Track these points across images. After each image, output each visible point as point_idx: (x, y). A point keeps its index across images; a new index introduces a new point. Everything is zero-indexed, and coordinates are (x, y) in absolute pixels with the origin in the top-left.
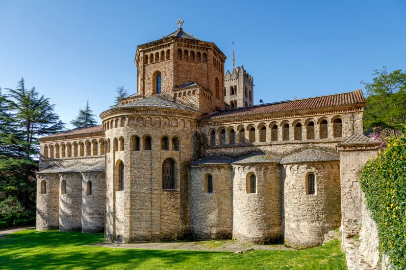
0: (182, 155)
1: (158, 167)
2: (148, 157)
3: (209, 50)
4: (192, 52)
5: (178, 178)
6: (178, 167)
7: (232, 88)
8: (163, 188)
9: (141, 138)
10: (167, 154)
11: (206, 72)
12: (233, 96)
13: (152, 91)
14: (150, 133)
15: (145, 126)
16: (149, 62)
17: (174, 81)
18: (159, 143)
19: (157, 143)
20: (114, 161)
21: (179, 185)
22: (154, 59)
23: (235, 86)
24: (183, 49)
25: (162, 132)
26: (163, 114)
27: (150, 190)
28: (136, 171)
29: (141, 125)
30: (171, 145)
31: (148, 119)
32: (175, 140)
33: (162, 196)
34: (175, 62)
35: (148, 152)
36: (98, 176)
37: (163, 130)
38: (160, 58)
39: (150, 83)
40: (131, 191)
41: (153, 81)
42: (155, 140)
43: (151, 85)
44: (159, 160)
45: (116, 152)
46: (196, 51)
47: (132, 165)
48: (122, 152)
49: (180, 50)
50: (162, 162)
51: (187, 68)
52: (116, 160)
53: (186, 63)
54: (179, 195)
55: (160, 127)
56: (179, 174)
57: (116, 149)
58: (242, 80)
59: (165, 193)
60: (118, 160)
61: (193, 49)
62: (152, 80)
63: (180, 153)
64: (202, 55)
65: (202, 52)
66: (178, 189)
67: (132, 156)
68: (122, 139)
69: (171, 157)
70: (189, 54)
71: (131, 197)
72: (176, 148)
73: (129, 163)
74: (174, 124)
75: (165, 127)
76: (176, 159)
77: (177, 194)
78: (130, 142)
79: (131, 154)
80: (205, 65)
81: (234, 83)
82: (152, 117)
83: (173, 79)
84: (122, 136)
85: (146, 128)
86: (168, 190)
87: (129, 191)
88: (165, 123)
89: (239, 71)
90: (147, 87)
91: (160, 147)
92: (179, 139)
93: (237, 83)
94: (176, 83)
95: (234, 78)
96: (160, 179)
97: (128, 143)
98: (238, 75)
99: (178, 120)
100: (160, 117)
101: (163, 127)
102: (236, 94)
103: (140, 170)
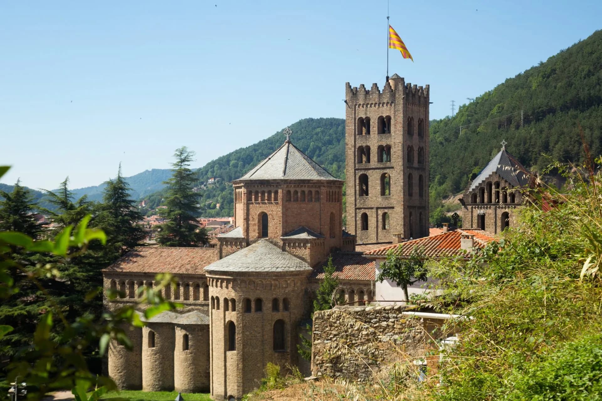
0: (292, 316)
1: (269, 328)
2: (259, 319)
3: (322, 188)
4: (303, 192)
5: (289, 339)
6: (288, 327)
7: (381, 119)
8: (274, 349)
9: (252, 300)
10: (278, 316)
11: (318, 213)
12: (383, 135)
13: (257, 234)
14: (262, 296)
15: (257, 289)
16: (253, 200)
17: (283, 228)
18: (270, 305)
19: (267, 306)
20: (225, 321)
21: (289, 345)
22: (260, 198)
23: (389, 118)
24: (292, 190)
25: (273, 295)
26: (274, 278)
27: (261, 351)
28: (248, 333)
29: (253, 288)
30: (281, 305)
31: (260, 282)
32: (286, 301)
33: (273, 357)
34: (284, 207)
35: (259, 314)
36: (197, 330)
37: (274, 292)
38: (266, 198)
39: (255, 225)
40: (243, 352)
41: (259, 222)
42: (266, 303)
43: (257, 228)
44: (270, 322)
45: (227, 313)
46: (306, 190)
47: (244, 327)
48: (234, 313)
49: (289, 192)
50: (274, 323)
51: (297, 211)
52: (227, 320)
53: (296, 206)
54: (289, 356)
55: (271, 289)
56: (289, 335)
57: (226, 309)
58: (400, 107)
59: (276, 355)
60: (229, 321)
61: (303, 189)
62: (257, 221)
63: (290, 313)
64: (313, 193)
65: (313, 190)
66: (289, 350)
67: (244, 318)
68: (233, 301)
69: (281, 318)
70: (299, 194)
71: (243, 359)
72: (286, 308)
73: (241, 325)
74: (284, 286)
75: (276, 289)
76: (287, 320)
77: (288, 355)
78: (242, 305)
79: (243, 316)
80: (317, 204)
81: (385, 111)
82: (263, 281)
83: (281, 225)
84: (234, 298)
85: (258, 291)
86: (278, 350)
87: (241, 353)
88: (276, 285)
89: (396, 89)
90: (251, 228)
91: (271, 309)
92: (289, 300)
93: (393, 112)
94: (285, 230)
95: (385, 101)
96: (271, 341)
97: (239, 306)
98: (393, 93)
99: (289, 282)
100: (271, 280)
101: (274, 289)
102: (389, 132)
103: (252, 332)
